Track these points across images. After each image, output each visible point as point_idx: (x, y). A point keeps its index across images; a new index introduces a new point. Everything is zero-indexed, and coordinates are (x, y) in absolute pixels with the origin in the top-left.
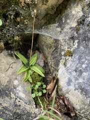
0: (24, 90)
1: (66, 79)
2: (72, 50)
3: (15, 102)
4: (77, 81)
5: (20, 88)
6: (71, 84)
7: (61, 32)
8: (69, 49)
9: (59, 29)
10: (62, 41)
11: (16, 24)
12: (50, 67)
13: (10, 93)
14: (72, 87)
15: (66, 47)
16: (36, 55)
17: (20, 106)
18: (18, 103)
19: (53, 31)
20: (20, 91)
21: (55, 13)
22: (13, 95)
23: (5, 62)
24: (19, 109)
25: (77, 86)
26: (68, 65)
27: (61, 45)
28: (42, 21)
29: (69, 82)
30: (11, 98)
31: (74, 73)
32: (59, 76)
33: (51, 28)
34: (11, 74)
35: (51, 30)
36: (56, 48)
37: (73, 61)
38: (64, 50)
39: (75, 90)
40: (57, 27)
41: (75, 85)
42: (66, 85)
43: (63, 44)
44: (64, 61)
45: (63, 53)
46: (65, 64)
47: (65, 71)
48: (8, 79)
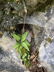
0: (16, 56)
1: (44, 55)
2: (52, 39)
3: (11, 60)
4: (50, 59)
5: (14, 54)
6: (46, 58)
7: (47, 21)
8: (50, 37)
9: (46, 18)
10: (46, 28)
11: (12, 15)
12: (35, 42)
13: (9, 55)
14: (46, 61)
15: (49, 35)
16: (27, 33)
17: (14, 62)
18: (13, 61)
19: (41, 17)
20: (14, 55)
21: (46, 3)
22: (10, 56)
23: (5, 40)
24: (13, 64)
25: (49, 62)
26: (47, 47)
27: (45, 31)
28: (34, 8)
29: (45, 57)
30: (9, 57)
31: (49, 54)
32: (39, 51)
33: (41, 15)
34: (9, 46)
35: (40, 17)
36: (42, 32)
37: (51, 47)
38: (46, 36)
39: (47, 63)
40: (45, 16)
41: (48, 60)
42: (42, 57)
43: (47, 31)
44: (45, 43)
45: (45, 37)
46: (45, 46)
47: (44, 50)
48: (7, 48)
